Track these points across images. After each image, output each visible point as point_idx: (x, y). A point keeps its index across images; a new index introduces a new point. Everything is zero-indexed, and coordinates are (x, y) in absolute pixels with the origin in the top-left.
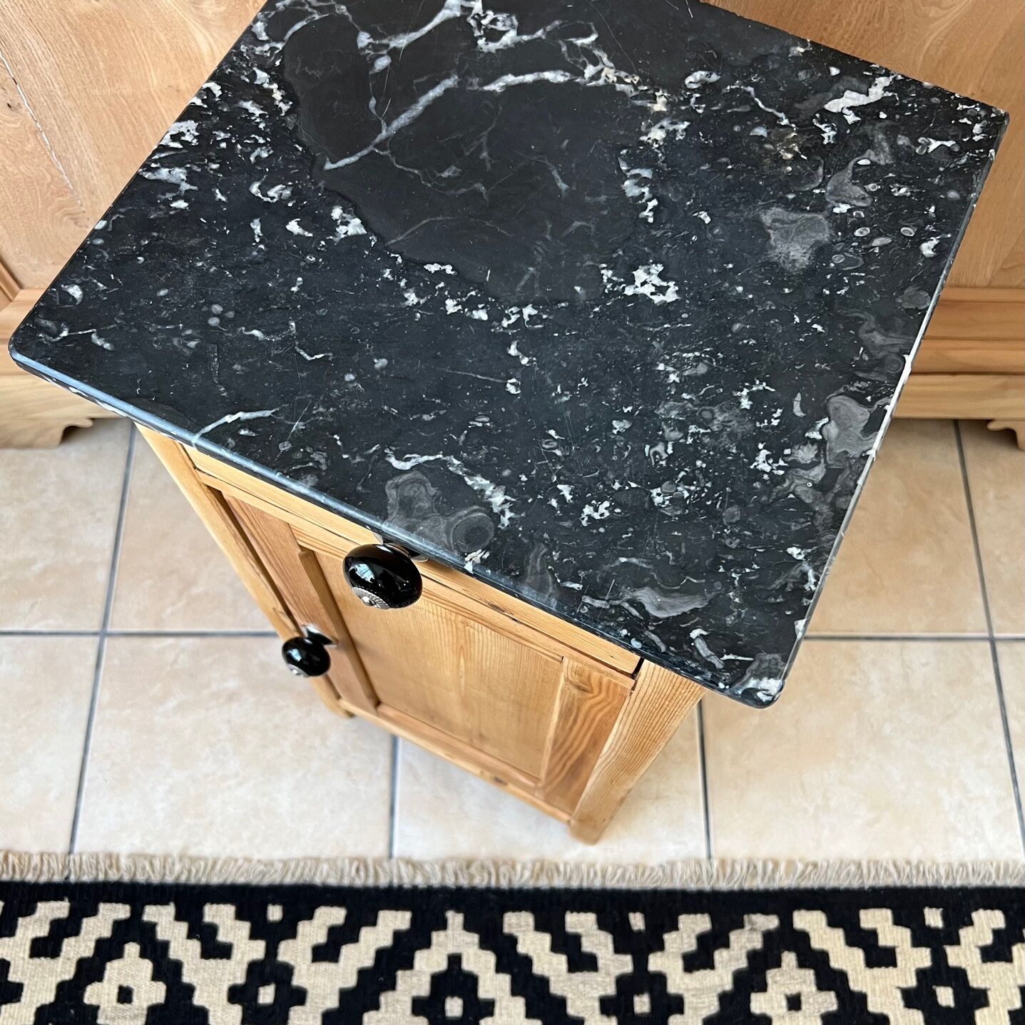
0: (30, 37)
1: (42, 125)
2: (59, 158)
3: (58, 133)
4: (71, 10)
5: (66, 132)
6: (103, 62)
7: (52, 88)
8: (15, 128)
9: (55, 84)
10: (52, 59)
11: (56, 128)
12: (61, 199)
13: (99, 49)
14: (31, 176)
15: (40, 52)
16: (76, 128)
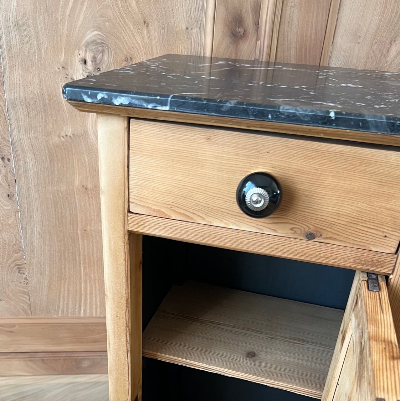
0: (29, 157)
1: (20, 208)
2: (22, 228)
3: (26, 212)
4: (51, 142)
5: (30, 212)
6: (57, 171)
7: (31, 186)
8: (7, 209)
9: (33, 183)
10: (35, 169)
11: (26, 210)
12: (16, 255)
13: (57, 164)
14: (6, 239)
15: (31, 165)
16: (35, 210)
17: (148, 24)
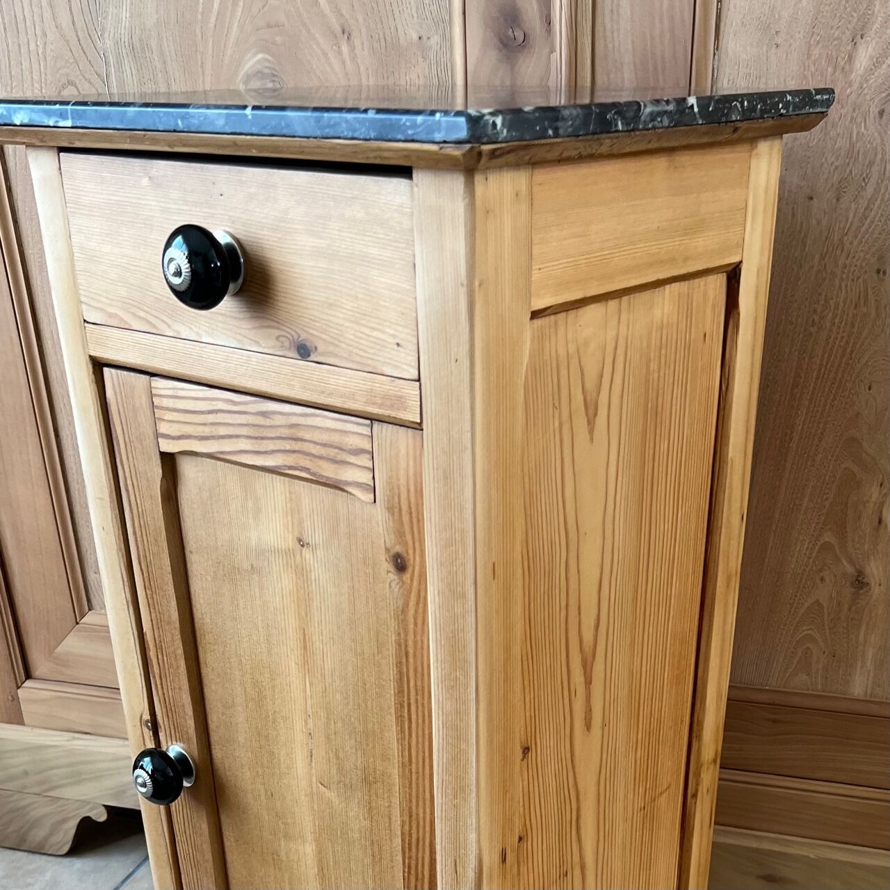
17: (350, 34)
